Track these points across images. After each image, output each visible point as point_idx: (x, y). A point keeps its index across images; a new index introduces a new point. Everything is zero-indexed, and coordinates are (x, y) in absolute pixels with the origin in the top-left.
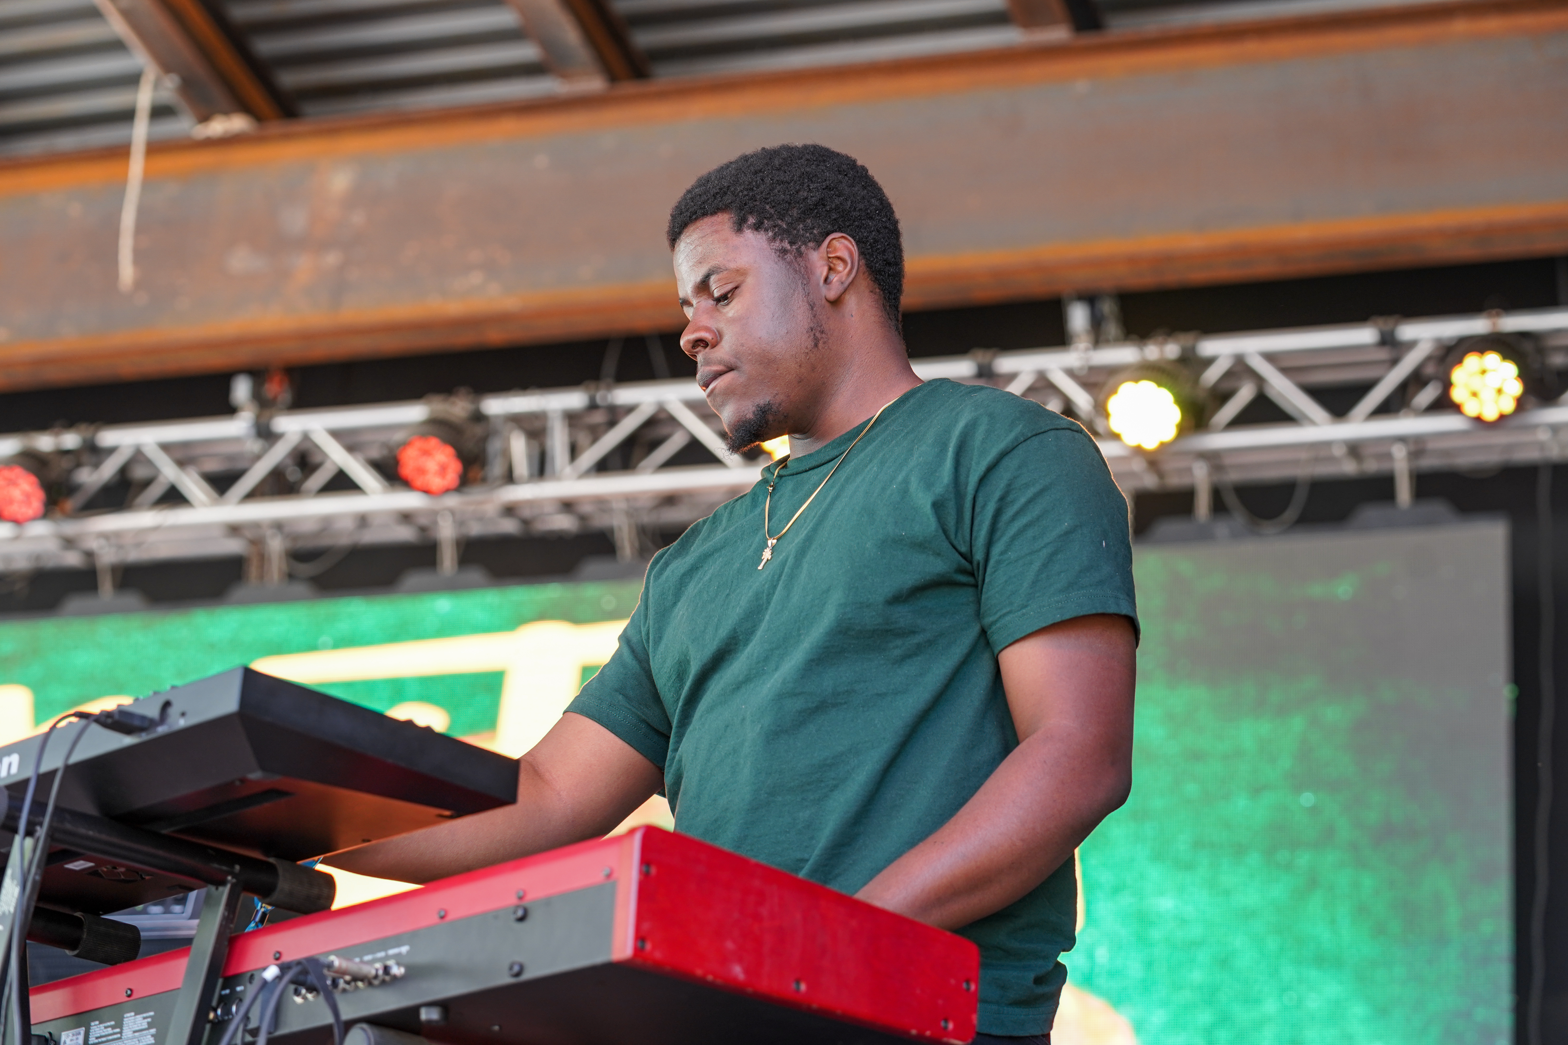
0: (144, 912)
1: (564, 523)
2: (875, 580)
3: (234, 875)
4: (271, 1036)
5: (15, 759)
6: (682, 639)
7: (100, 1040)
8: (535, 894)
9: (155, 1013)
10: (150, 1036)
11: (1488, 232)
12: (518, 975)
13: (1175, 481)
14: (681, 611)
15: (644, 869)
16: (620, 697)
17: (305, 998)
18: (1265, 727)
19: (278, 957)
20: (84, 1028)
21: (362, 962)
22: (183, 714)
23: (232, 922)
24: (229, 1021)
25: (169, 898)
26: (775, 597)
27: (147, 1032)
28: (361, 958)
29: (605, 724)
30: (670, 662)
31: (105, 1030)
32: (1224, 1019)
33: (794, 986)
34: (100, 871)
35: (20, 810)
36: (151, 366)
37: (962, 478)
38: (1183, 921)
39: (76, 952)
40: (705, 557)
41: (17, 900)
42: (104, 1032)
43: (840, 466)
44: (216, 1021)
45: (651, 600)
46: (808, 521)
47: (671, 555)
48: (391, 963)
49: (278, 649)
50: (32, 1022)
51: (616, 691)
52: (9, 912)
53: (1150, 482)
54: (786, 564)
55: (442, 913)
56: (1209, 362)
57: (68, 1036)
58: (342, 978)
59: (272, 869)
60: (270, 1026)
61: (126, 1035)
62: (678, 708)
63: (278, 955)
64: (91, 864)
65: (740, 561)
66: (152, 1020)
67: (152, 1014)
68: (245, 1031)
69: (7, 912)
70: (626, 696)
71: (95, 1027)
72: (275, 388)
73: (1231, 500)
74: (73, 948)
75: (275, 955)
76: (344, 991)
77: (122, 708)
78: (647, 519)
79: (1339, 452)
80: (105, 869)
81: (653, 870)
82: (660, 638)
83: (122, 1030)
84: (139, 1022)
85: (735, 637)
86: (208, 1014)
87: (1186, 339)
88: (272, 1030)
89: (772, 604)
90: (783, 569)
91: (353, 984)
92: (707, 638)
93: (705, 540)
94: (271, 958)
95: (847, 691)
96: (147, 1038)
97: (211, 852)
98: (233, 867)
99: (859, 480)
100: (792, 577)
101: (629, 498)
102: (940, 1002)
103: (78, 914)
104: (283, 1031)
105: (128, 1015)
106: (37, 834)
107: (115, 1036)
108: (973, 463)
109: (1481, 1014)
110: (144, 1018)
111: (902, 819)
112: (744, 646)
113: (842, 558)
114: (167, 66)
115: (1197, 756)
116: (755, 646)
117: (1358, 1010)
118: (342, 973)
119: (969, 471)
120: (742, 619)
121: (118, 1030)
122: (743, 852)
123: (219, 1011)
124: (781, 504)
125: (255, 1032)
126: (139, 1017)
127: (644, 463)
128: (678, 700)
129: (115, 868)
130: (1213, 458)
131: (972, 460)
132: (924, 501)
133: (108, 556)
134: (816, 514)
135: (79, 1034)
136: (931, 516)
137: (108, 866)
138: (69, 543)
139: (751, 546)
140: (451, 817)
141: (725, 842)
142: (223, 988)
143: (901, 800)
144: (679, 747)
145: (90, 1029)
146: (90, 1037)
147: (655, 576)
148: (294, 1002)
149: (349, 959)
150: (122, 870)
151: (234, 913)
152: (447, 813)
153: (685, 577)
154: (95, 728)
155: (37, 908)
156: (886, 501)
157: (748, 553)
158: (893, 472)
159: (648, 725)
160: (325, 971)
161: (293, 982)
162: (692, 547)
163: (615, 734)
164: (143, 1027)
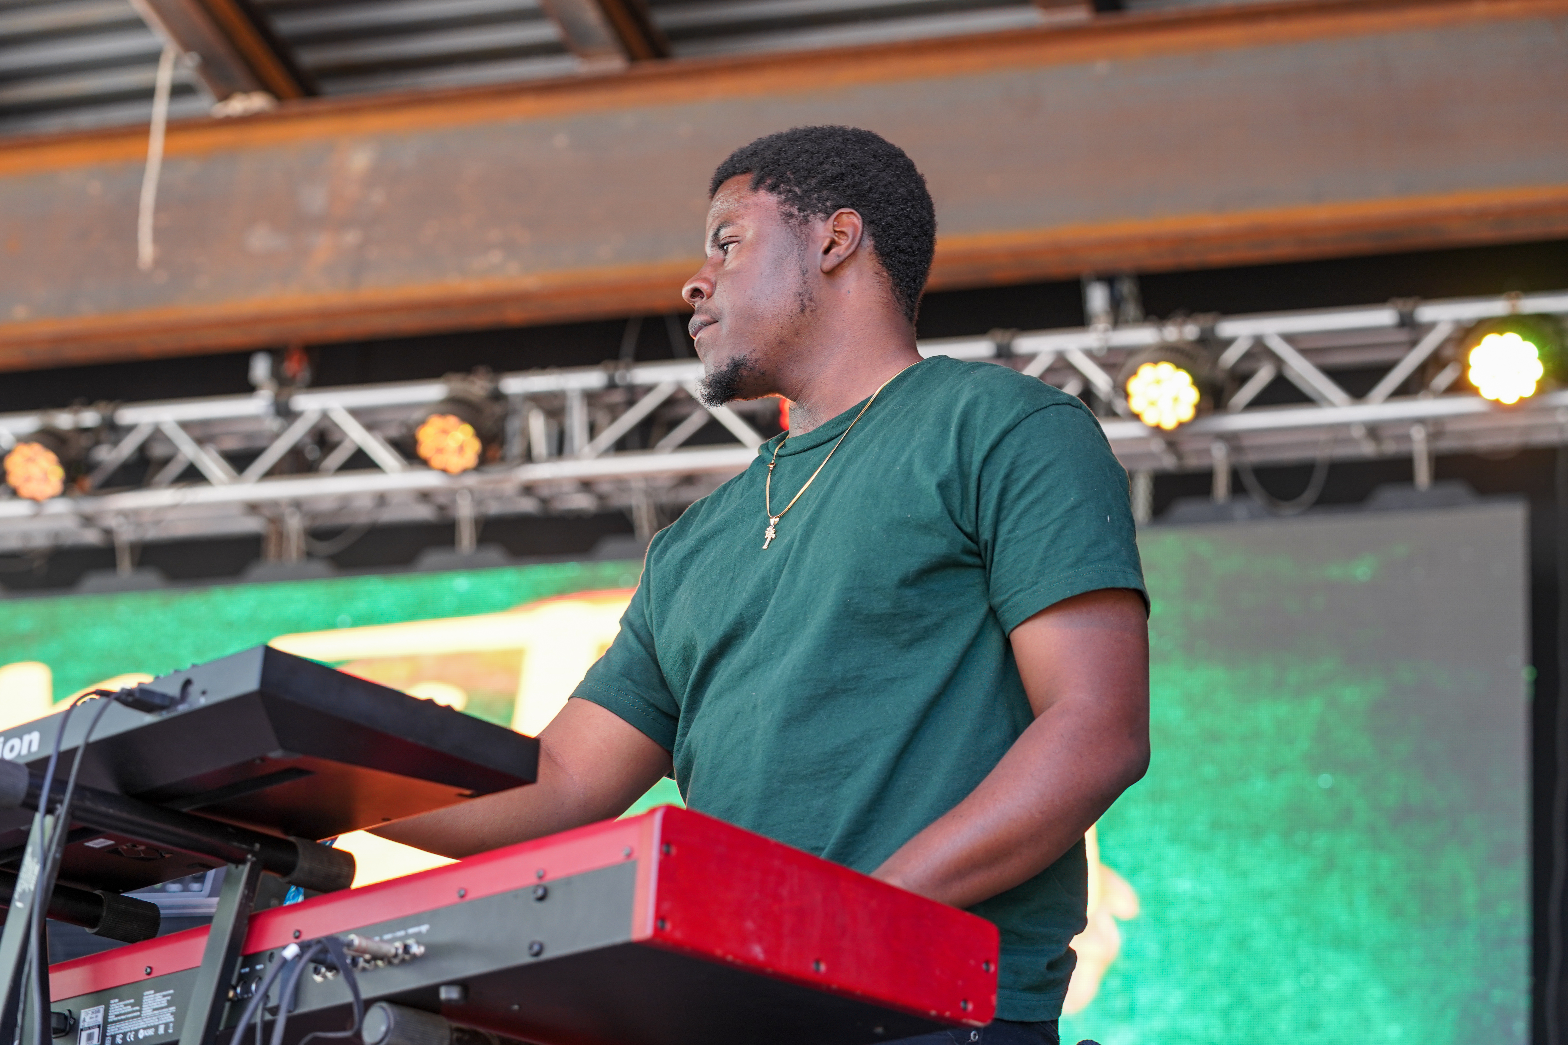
0: (163, 890)
1: (582, 502)
2: (882, 564)
3: (254, 854)
4: (291, 1014)
5: (35, 736)
6: (687, 624)
7: (119, 1018)
8: (555, 874)
9: (175, 991)
10: (169, 1014)
11: (1507, 214)
12: (537, 954)
13: (1193, 462)
14: (683, 595)
15: (665, 849)
16: (628, 682)
17: (324, 977)
18: (1283, 709)
19: (298, 935)
20: (103, 1006)
21: (382, 941)
22: (204, 693)
23: (251, 901)
24: (249, 999)
25: (188, 876)
26: (780, 581)
27: (167, 1010)
28: (381, 936)
29: (614, 709)
30: (674, 648)
31: (124, 1008)
32: (1241, 1000)
33: (813, 966)
34: (120, 849)
35: (40, 787)
36: (169, 344)
37: (966, 458)
38: (1200, 902)
39: (95, 930)
40: (705, 540)
41: (38, 877)
42: (123, 1010)
43: (840, 446)
44: (236, 999)
45: (652, 584)
46: (810, 502)
47: (670, 537)
48: (410, 942)
49: (297, 627)
50: (52, 1000)
51: (623, 675)
52: (29, 889)
53: (1168, 462)
54: (791, 548)
55: (462, 893)
56: (1228, 343)
57: (87, 1014)
58: (362, 956)
59: (292, 847)
60: (289, 1004)
61: (145, 1013)
62: (686, 693)
63: (297, 934)
64: (111, 842)
65: (742, 544)
66: (172, 998)
67: (171, 992)
68: (265, 1009)
69: (27, 890)
70: (633, 681)
71: (115, 1005)
72: (294, 367)
73: (1250, 481)
74: (92, 926)
75: (294, 934)
76: (364, 969)
77: (143, 686)
78: (666, 498)
79: (1358, 433)
80: (125, 847)
81: (673, 851)
82: (663, 622)
83: (141, 1007)
84: (159, 1000)
85: (742, 622)
86: (227, 993)
87: (1206, 320)
88: (292, 1009)
89: (778, 588)
90: (789, 553)
91: (373, 963)
92: (713, 624)
93: (703, 522)
94: (291, 936)
95: (857, 677)
96: (166, 1016)
97: (230, 830)
98: (252, 845)
99: (860, 461)
100: (798, 560)
101: (648, 477)
102: (960, 983)
103: (98, 892)
104: (303, 1009)
105: (148, 993)
106: (58, 812)
107: (135, 1014)
108: (976, 442)
109: (1498, 995)
110: (164, 996)
111: (916, 806)
112: (751, 631)
113: (847, 541)
114: (187, 45)
115: (1214, 737)
116: (761, 630)
117: (1375, 992)
118: (363, 951)
119: (972, 450)
120: (748, 604)
121: (137, 1008)
122: (761, 833)
123: (239, 990)
124: (781, 485)
125: (274, 1011)
126: (159, 995)
127: (662, 443)
128: (685, 684)
129: (135, 846)
130: (1232, 439)
131: (975, 439)
132: (929, 482)
133: (126, 534)
134: (818, 495)
135: (99, 1011)
136: (936, 497)
137: (128, 844)
138: (88, 520)
139: (752, 528)
140: (471, 797)
141: (743, 822)
142: (243, 967)
143: (915, 787)
144: (688, 732)
145: (109, 1007)
146: (110, 1014)
147: (655, 560)
148: (314, 980)
149: (369, 937)
150: (142, 848)
151: (254, 892)
152: (468, 792)
153: (686, 560)
154: (116, 706)
155: (57, 886)
156: (891, 483)
157: (750, 535)
158: (895, 453)
159: (657, 709)
160: (345, 950)
161: (312, 960)
162: (691, 529)
163: (624, 720)
164: (163, 1005)
